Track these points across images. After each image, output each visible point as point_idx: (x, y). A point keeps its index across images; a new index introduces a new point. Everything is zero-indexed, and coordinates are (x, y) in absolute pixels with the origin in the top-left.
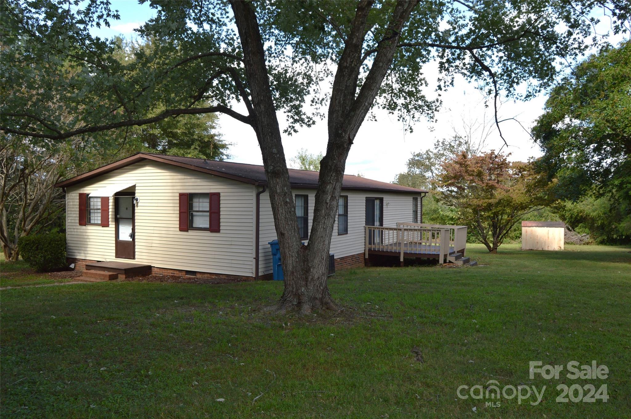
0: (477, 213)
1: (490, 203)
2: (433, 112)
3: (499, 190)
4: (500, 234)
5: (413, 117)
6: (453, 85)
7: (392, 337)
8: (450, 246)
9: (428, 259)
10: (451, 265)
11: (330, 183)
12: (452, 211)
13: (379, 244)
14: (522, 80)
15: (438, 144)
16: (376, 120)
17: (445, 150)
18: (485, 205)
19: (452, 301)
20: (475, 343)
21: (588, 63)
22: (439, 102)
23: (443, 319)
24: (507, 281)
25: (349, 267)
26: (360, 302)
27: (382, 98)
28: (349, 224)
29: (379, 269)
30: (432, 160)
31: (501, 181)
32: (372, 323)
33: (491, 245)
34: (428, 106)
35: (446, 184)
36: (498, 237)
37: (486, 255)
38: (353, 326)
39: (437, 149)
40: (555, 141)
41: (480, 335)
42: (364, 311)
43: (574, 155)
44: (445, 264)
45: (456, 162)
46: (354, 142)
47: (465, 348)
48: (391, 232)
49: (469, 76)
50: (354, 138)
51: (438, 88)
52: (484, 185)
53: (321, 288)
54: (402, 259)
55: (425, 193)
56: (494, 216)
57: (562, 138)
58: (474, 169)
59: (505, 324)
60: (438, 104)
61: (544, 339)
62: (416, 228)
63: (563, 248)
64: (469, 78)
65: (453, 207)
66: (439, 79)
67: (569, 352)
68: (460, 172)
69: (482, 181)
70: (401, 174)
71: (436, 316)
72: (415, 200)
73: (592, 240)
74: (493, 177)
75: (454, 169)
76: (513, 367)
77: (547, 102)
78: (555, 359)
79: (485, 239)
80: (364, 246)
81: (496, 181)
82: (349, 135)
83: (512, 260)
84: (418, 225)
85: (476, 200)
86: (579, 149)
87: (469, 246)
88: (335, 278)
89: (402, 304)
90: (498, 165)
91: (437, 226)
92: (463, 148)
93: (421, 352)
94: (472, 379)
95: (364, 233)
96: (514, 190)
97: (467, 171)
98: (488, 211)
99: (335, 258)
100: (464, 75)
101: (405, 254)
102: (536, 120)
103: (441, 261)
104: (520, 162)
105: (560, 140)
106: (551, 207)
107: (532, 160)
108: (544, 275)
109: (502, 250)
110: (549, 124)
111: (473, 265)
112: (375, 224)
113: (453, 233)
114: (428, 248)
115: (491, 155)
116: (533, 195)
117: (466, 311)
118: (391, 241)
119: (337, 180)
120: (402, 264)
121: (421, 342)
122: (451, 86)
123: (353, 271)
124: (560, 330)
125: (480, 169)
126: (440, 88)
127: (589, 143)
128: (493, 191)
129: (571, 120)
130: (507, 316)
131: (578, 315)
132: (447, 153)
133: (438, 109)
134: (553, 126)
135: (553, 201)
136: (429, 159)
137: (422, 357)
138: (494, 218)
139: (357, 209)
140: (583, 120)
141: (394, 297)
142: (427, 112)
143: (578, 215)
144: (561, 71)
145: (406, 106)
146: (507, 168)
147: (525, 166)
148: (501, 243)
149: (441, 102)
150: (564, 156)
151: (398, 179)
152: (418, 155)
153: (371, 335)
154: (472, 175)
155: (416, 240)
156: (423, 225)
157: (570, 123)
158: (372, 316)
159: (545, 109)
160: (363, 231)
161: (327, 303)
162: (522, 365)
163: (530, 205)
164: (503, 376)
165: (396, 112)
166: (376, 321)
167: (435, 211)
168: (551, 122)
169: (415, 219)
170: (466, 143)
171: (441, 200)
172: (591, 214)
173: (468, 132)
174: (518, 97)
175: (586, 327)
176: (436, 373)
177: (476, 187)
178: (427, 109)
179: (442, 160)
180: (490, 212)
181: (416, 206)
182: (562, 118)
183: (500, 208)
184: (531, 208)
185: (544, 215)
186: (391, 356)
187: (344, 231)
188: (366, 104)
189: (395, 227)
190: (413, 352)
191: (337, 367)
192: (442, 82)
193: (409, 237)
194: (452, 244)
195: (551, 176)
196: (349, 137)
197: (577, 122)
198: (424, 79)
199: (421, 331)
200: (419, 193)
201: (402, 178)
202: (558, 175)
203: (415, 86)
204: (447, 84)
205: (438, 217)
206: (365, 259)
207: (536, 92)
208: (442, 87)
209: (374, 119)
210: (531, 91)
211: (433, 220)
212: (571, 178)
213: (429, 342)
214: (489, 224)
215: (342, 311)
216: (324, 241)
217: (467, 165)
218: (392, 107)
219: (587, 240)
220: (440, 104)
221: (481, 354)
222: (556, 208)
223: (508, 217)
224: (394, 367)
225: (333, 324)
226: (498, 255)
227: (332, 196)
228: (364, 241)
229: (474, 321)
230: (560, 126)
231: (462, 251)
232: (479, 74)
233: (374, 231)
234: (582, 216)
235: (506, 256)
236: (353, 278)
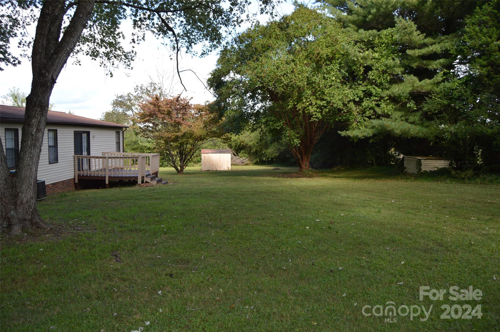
0: (168, 144)
1: (177, 136)
2: (129, 61)
3: (184, 126)
4: (185, 159)
5: (113, 64)
6: (144, 40)
7: (96, 246)
8: (147, 169)
9: (129, 181)
10: (147, 184)
11: (36, 117)
12: (149, 142)
13: (87, 170)
14: (198, 41)
15: (138, 89)
16: (80, 65)
17: (143, 93)
18: (174, 137)
19: (146, 212)
20: (163, 243)
21: (246, 34)
22: (134, 53)
23: (138, 227)
24: (189, 194)
25: (61, 191)
26: (68, 219)
27: (85, 45)
28: (59, 154)
29: (87, 191)
30: (132, 101)
31: (186, 119)
32: (78, 236)
33: (179, 168)
34: (125, 56)
35: (143, 120)
36: (184, 161)
37: (175, 175)
38: (61, 240)
39: (137, 93)
40: (223, 89)
41: (167, 236)
42: (71, 227)
43: (237, 100)
44: (143, 184)
45: (151, 103)
46: (57, 81)
47: (154, 247)
48: (97, 160)
49: (157, 34)
50: (57, 78)
51: (132, 41)
52: (173, 121)
53: (30, 210)
54: (107, 182)
55: (126, 127)
56: (180, 146)
57: (228, 88)
58: (164, 109)
59: (185, 226)
60: (133, 54)
61: (213, 234)
62: (119, 156)
63: (230, 168)
64: (157, 36)
65: (149, 139)
66: (133, 33)
67: (230, 241)
68: (154, 111)
69: (171, 118)
70: (107, 112)
71: (133, 225)
72: (118, 133)
73: (250, 162)
74: (180, 116)
75: (149, 108)
76: (189, 257)
77: (218, 60)
78: (220, 247)
79: (174, 164)
80: (74, 173)
81: (182, 119)
82: (52, 75)
83: (194, 179)
84: (121, 154)
85: (167, 133)
86: (240, 96)
87: (161, 169)
88: (47, 201)
89: (105, 218)
90: (183, 106)
91: (136, 154)
92: (157, 92)
93: (120, 254)
94: (159, 270)
95: (73, 162)
96: (195, 126)
97: (159, 111)
98: (176, 142)
99: (46, 184)
100: (153, 32)
101: (110, 177)
102: (210, 73)
103: (139, 181)
104: (199, 105)
105: (227, 89)
106: (222, 139)
107: (207, 104)
108: (215, 188)
109: (187, 172)
110: (220, 77)
111: (164, 184)
112: (83, 154)
113: (149, 159)
114: (128, 172)
115: (178, 99)
116: (209, 129)
117: (157, 219)
118: (97, 168)
119: (42, 115)
120: (107, 186)
121: (120, 247)
122: (142, 40)
123: (63, 194)
124: (224, 226)
125: (169, 109)
126: (133, 41)
127: (246, 92)
128: (180, 127)
129: (234, 75)
130: (187, 220)
131: (237, 214)
132: (145, 96)
133: (133, 58)
134: (222, 78)
135: (223, 134)
136: (130, 100)
137: (120, 258)
138: (181, 147)
139: (66, 141)
140: (242, 75)
141: (98, 213)
142: (124, 60)
143: (240, 144)
144: (226, 37)
145: (107, 55)
146: (189, 109)
147: (203, 108)
148: (187, 166)
149: (136, 53)
150: (230, 100)
151: (105, 116)
152: (121, 97)
153: (77, 246)
154: (163, 114)
155: (118, 166)
156: (125, 154)
157: (234, 77)
158: (79, 230)
159: (217, 65)
160: (73, 159)
161: (36, 223)
162: (196, 254)
163: (207, 137)
164: (182, 264)
165: (98, 59)
166: (81, 233)
167: (136, 143)
168: (221, 75)
169: (118, 149)
170: (159, 89)
171: (139, 133)
172: (249, 143)
173: (161, 80)
174: (194, 54)
175: (242, 222)
176: (131, 270)
177: (167, 123)
178: (125, 58)
179: (140, 101)
180: (178, 143)
181: (119, 138)
182: (228, 73)
183: (185, 139)
184: (207, 139)
185: (217, 144)
186: (94, 260)
187: (54, 160)
188: (68, 49)
189: (101, 156)
190: (112, 255)
191: (45, 276)
192: (136, 36)
193: (112, 164)
194: (147, 168)
195: (221, 116)
196: (52, 77)
197: (238, 76)
198: (122, 33)
199: (120, 238)
200: (121, 128)
201: (108, 115)
202: (226, 115)
203: (114, 38)
204: (139, 38)
205: (138, 147)
206: (75, 184)
207: (208, 52)
208: (136, 40)
209: (78, 64)
210: (205, 50)
211: (134, 149)
212: (234, 117)
213: (127, 246)
214: (177, 153)
215: (51, 229)
216: (31, 169)
217: (159, 106)
218: (94, 54)
219: (246, 162)
220: (135, 54)
221: (167, 250)
222: (225, 139)
223: (191, 146)
224: (96, 269)
225: (43, 241)
226: (184, 176)
227: (37, 129)
228: (73, 168)
229: (162, 226)
230: (227, 79)
231: (156, 174)
232: (165, 33)
233: (82, 159)
234: (243, 145)
235: (190, 176)
236: (63, 200)
